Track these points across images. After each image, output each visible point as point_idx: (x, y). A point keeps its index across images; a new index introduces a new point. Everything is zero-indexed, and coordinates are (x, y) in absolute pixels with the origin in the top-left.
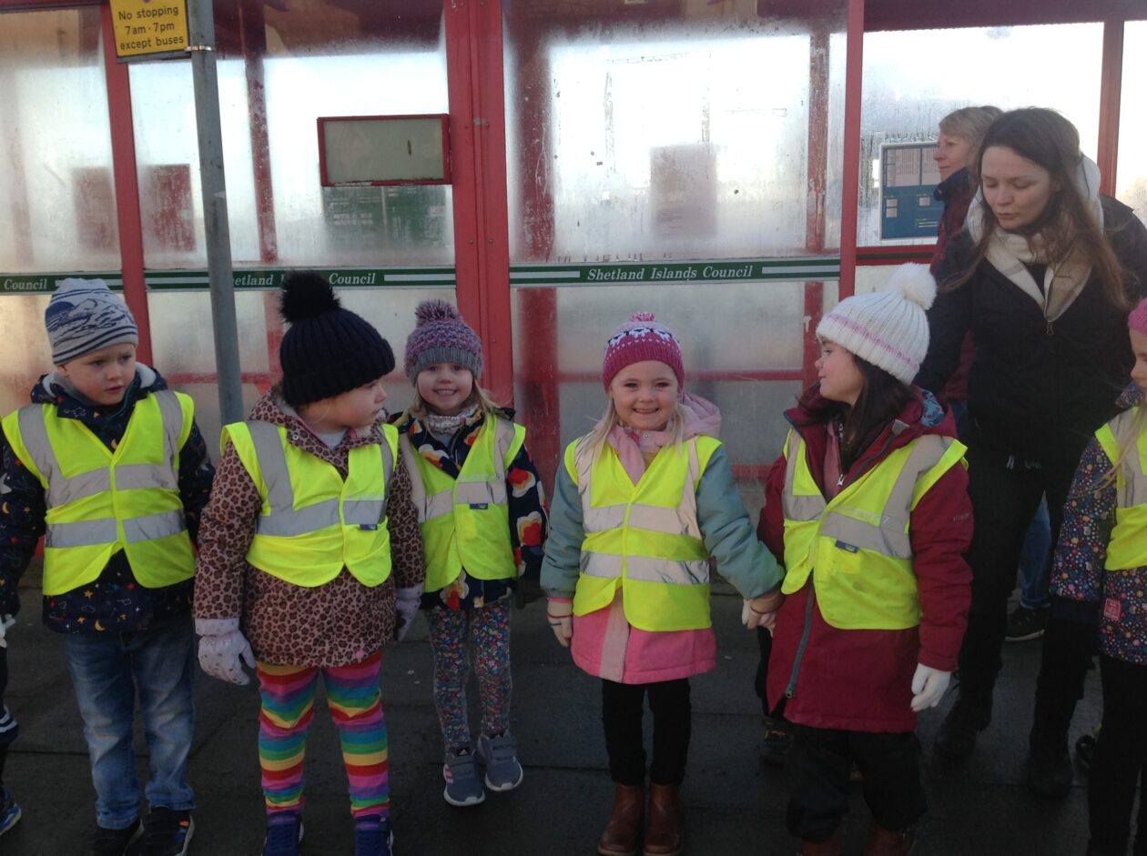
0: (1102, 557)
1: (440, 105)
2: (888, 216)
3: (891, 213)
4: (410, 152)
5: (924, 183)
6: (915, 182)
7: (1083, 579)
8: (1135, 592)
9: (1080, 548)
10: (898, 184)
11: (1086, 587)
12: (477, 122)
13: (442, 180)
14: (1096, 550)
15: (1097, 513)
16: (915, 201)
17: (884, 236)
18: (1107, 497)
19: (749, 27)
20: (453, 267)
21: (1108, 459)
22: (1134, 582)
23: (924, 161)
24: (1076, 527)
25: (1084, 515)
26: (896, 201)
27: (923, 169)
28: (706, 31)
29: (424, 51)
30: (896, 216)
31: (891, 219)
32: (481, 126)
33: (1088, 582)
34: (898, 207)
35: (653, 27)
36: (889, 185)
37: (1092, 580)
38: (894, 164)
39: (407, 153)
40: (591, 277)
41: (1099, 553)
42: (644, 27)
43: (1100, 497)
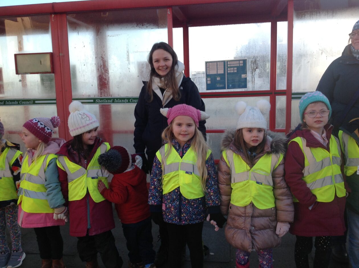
0: (161, 191)
1: (50, 49)
2: (208, 83)
3: (209, 82)
4: (41, 64)
5: (218, 73)
6: (216, 73)
7: (156, 198)
8: (168, 201)
9: (154, 189)
10: (210, 74)
11: (157, 201)
12: (61, 54)
13: (50, 72)
14: (159, 189)
15: (158, 178)
16: (215, 79)
17: (207, 89)
18: (160, 173)
19: (139, 26)
20: (55, 99)
21: (159, 161)
22: (168, 198)
23: (218, 66)
24: (153, 182)
25: (155, 179)
26: (210, 78)
27: (218, 68)
28: (126, 27)
29: (45, 34)
30: (210, 83)
31: (209, 84)
32: (62, 55)
33: (157, 199)
34: (211, 80)
35: (111, 26)
36: (208, 74)
37: (159, 198)
38: (209, 67)
39: (40, 64)
40: (97, 102)
41: (160, 190)
42: (108, 26)
43: (158, 173)
